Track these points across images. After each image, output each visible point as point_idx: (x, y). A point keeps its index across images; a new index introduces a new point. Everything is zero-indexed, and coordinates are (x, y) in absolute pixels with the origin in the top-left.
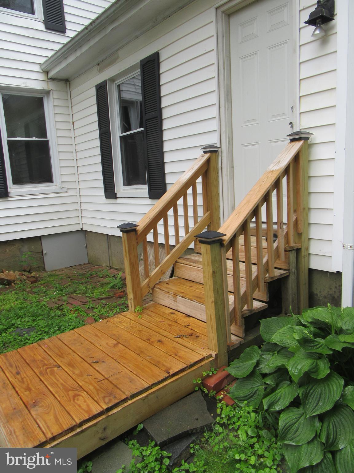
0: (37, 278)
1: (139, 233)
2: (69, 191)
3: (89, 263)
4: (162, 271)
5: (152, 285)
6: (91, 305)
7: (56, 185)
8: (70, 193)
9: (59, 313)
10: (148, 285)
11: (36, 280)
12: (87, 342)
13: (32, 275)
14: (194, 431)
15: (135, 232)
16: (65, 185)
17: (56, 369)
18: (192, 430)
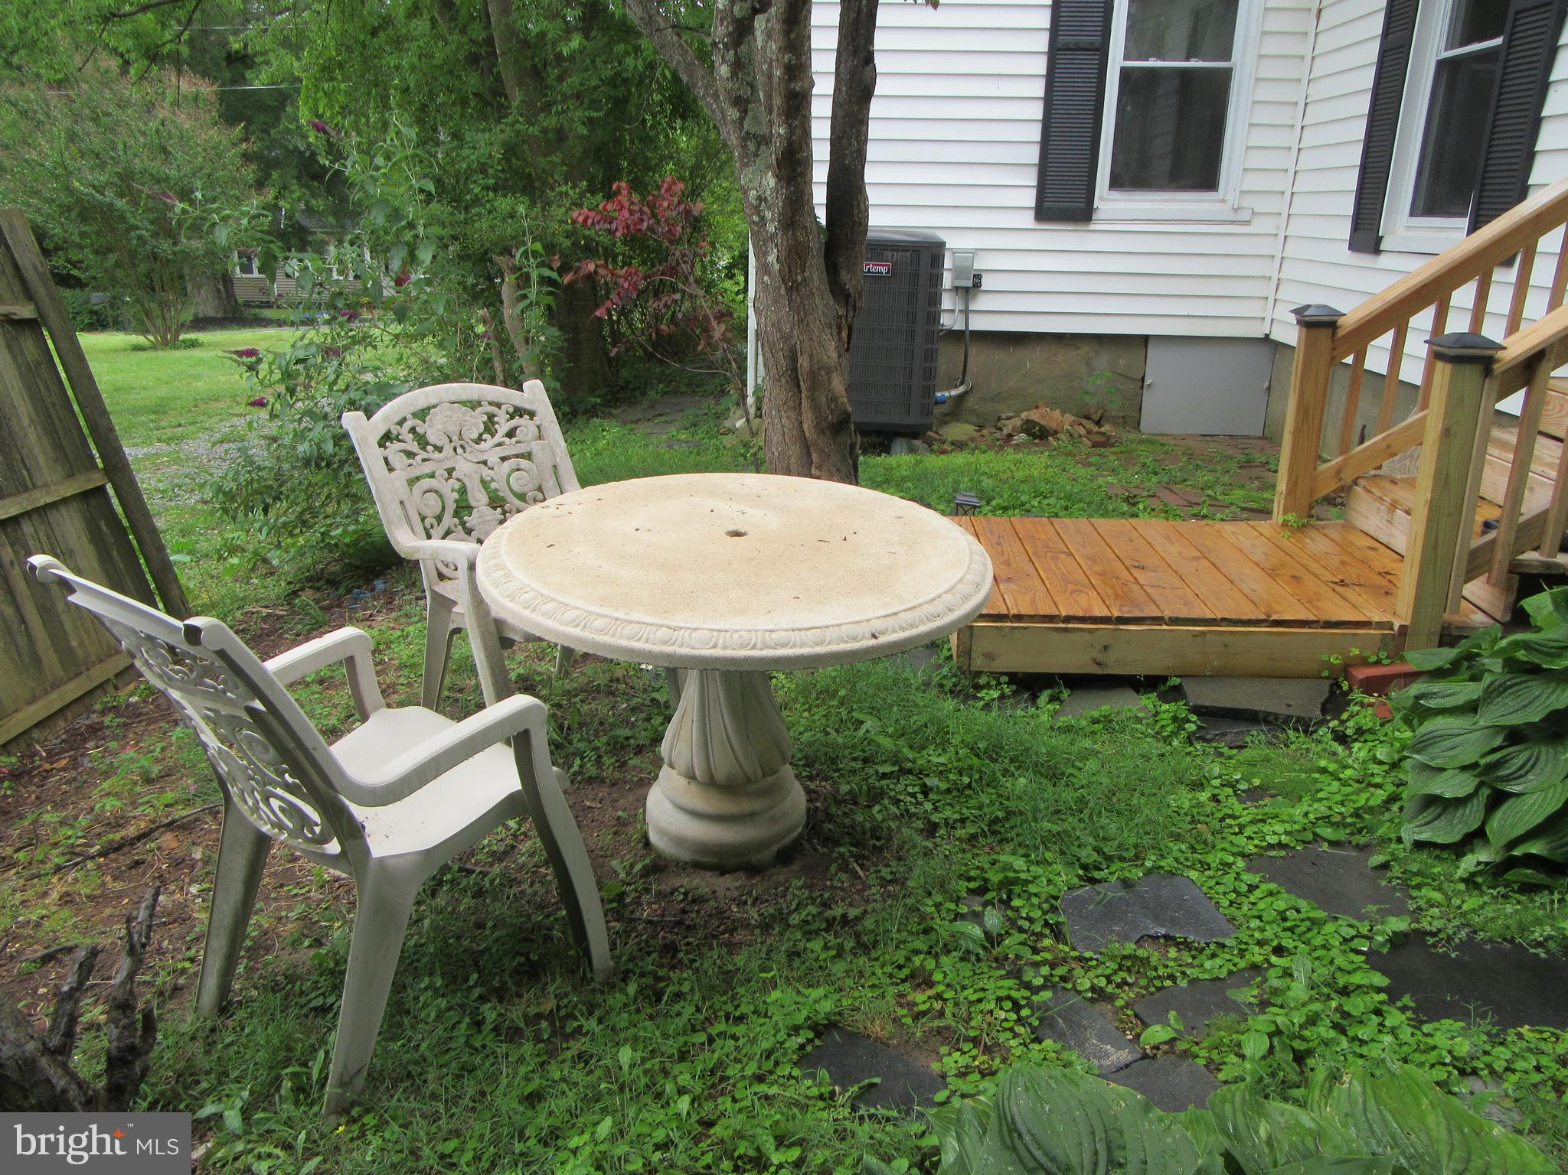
0: (1109, 438)
1: (1340, 333)
2: (1257, 221)
3: (1263, 438)
4: (1388, 447)
5: (1347, 478)
6: (1205, 511)
7: (1224, 201)
8: (1259, 226)
9: (1125, 507)
10: (1338, 472)
11: (1105, 442)
12: (1141, 540)
13: (1103, 429)
14: (1271, 718)
15: (1330, 330)
16: (1248, 202)
17: (1063, 556)
18: (1268, 714)
